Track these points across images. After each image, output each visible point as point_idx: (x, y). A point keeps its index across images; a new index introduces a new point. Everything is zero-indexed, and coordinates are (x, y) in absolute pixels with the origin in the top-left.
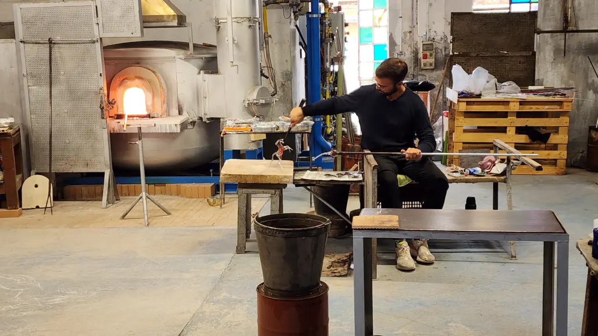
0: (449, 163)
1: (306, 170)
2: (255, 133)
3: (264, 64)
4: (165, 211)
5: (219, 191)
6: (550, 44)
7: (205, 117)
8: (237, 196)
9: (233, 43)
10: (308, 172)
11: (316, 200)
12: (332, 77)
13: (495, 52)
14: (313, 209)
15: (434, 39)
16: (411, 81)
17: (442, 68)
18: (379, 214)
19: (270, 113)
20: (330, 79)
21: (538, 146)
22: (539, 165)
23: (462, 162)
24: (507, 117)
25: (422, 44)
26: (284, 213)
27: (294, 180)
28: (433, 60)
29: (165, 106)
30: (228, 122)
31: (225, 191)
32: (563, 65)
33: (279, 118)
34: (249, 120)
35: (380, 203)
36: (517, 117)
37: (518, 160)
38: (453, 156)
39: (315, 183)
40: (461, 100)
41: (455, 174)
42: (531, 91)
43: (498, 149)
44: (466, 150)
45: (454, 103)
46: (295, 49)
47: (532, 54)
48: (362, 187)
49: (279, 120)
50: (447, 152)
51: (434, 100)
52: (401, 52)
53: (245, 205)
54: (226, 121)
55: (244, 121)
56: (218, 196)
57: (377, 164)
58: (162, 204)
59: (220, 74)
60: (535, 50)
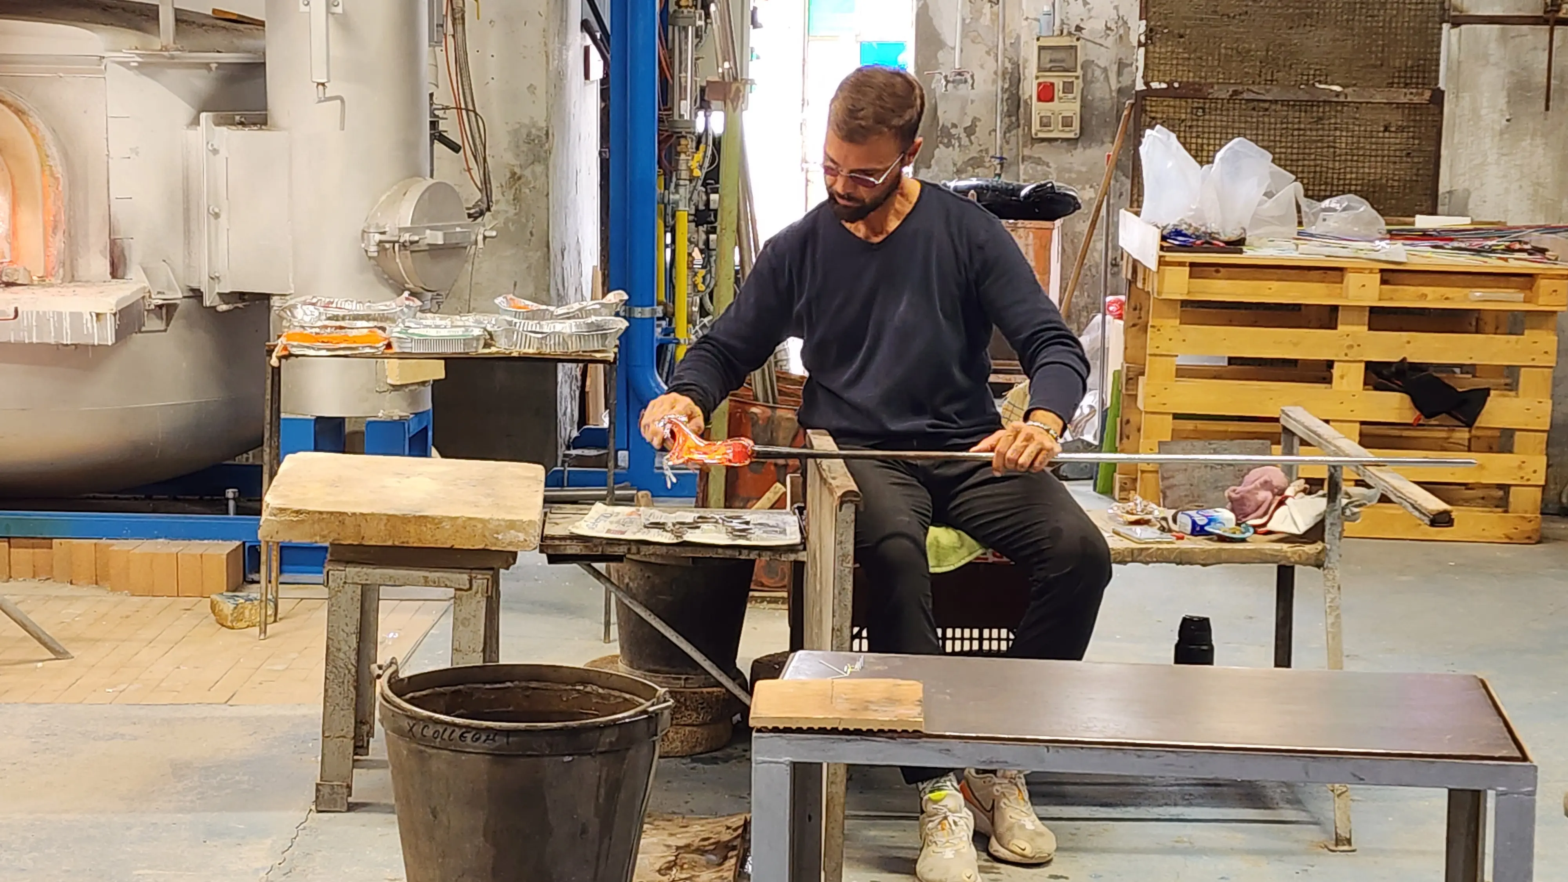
0: (1122, 489)
1: (590, 501)
2: (403, 356)
3: (444, 97)
4: (45, 644)
5: (258, 571)
6: (1496, 64)
7: (211, 289)
8: (324, 592)
9: (328, 11)
10: (599, 507)
11: (626, 615)
12: (699, 156)
13: (1297, 85)
14: (615, 649)
15: (1079, 28)
16: (992, 181)
17: (1108, 139)
18: (852, 675)
19: (463, 282)
20: (694, 164)
21: (1444, 435)
22: (1442, 506)
23: (1169, 488)
24: (1335, 328)
25: (1035, 45)
26: (501, 662)
27: (543, 538)
28: (1076, 106)
29: (58, 242)
30: (299, 313)
31: (281, 572)
32: (1539, 141)
33: (497, 301)
34: (379, 307)
35: (864, 633)
36: (1370, 329)
37: (1369, 487)
38: (1135, 464)
39: (621, 550)
40: (1170, 256)
41: (1139, 531)
42: (1425, 235)
43: (1296, 442)
44: (1183, 444)
45: (1145, 268)
46: (563, 43)
47: (1431, 101)
48: (799, 568)
49: (497, 310)
50: (1115, 451)
51: (1075, 253)
52: (960, 74)
53: (353, 628)
54: (295, 306)
55: (362, 310)
56: (254, 591)
57: (855, 488)
58: (35, 618)
59: (275, 128)
60: (1442, 85)
